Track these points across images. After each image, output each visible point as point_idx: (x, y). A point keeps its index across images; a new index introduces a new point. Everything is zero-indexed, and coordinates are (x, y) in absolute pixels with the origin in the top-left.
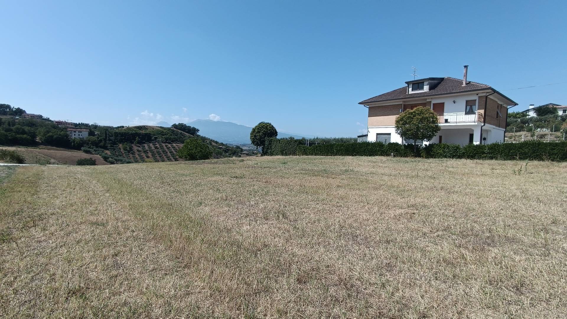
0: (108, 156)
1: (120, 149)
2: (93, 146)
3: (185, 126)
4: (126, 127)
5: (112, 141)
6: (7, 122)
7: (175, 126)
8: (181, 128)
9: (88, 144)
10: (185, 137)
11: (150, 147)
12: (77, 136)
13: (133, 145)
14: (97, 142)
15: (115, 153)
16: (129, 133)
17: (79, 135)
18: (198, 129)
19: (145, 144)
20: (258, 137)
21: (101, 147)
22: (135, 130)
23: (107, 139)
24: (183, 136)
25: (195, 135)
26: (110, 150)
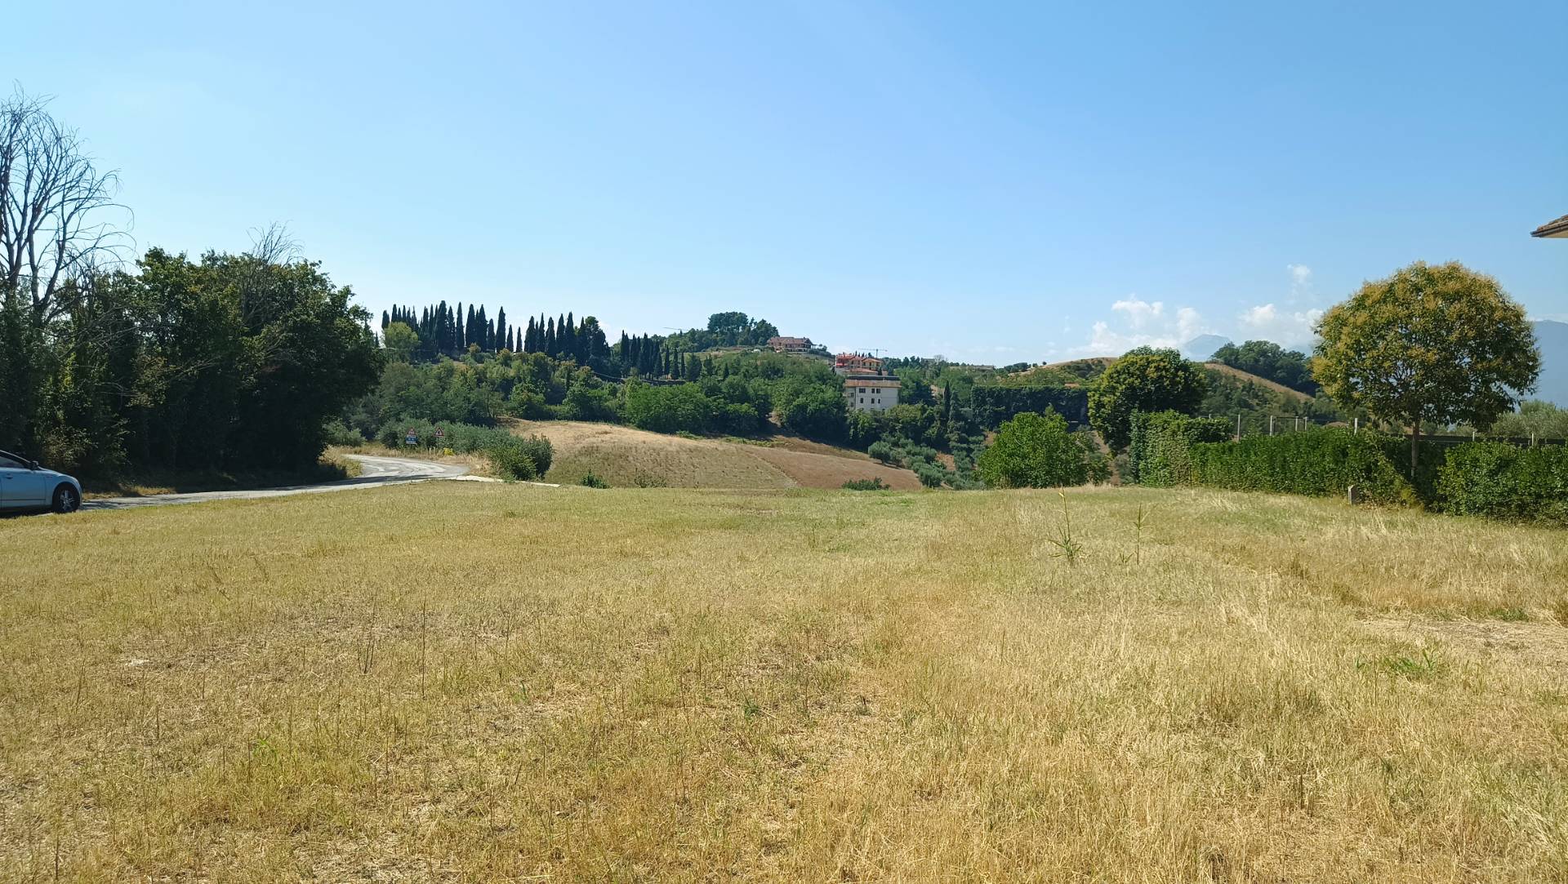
0: (940, 474)
2: (907, 437)
3: (1274, 354)
4: (1035, 366)
5: (965, 419)
7: (1229, 356)
8: (1257, 361)
9: (892, 431)
12: (866, 406)
14: (919, 424)
15: (970, 467)
17: (873, 401)
21: (930, 443)
23: (950, 414)
25: (1317, 394)
26: (955, 452)
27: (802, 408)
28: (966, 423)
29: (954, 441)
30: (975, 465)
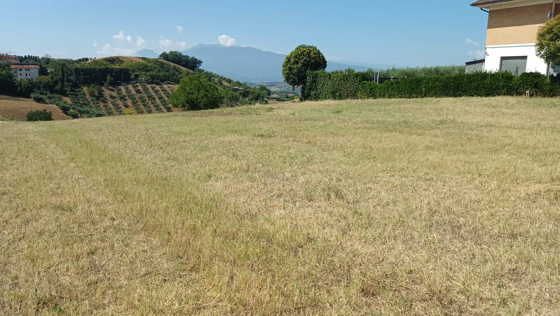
0: (68, 106)
1: (85, 95)
2: (46, 90)
3: (180, 56)
4: (91, 59)
5: (72, 81)
7: (164, 56)
8: (175, 58)
9: (39, 88)
10: (181, 73)
11: (128, 91)
12: (23, 77)
13: (103, 88)
14: (51, 84)
15: (78, 102)
16: (96, 69)
17: (26, 75)
18: (200, 60)
19: (121, 85)
20: (295, 71)
21: (58, 92)
22: (104, 63)
23: (65, 79)
24: (177, 71)
25: (195, 70)
26: (70, 96)
28: (73, 83)
29: (69, 91)
30: (80, 101)
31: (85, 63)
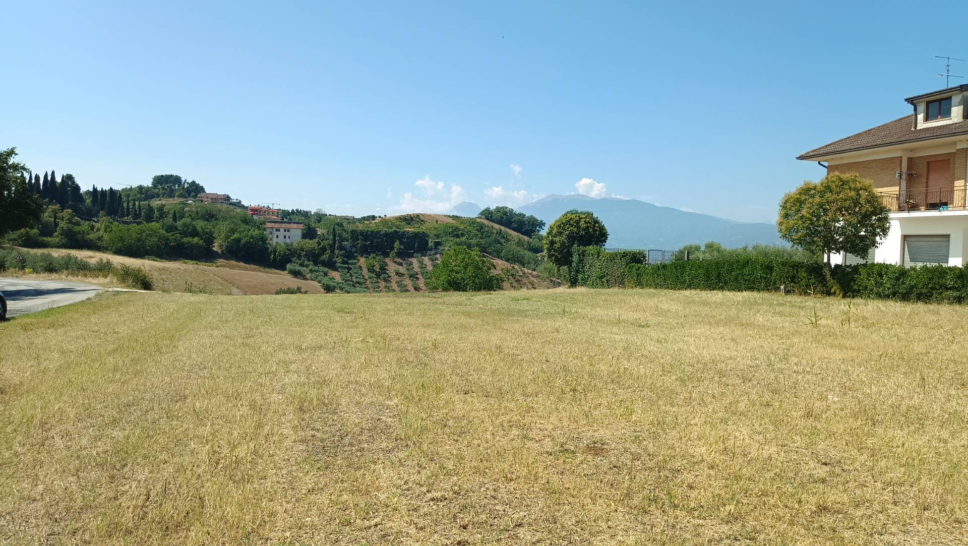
0: (335, 284)
1: (361, 269)
2: (309, 261)
3: (510, 214)
4: (380, 217)
5: (345, 249)
6: (172, 212)
7: (488, 214)
8: (502, 218)
9: (299, 257)
10: (508, 240)
11: (423, 266)
12: (281, 240)
13: (387, 260)
14: (316, 252)
15: (350, 279)
16: (382, 233)
17: (285, 237)
18: (542, 221)
19: (413, 257)
21: (324, 264)
22: (397, 224)
23: (336, 246)
24: (503, 238)
25: (533, 237)
26: (340, 270)
27: (238, 241)
28: (347, 252)
29: (339, 263)
30: (353, 278)
31: (370, 223)
